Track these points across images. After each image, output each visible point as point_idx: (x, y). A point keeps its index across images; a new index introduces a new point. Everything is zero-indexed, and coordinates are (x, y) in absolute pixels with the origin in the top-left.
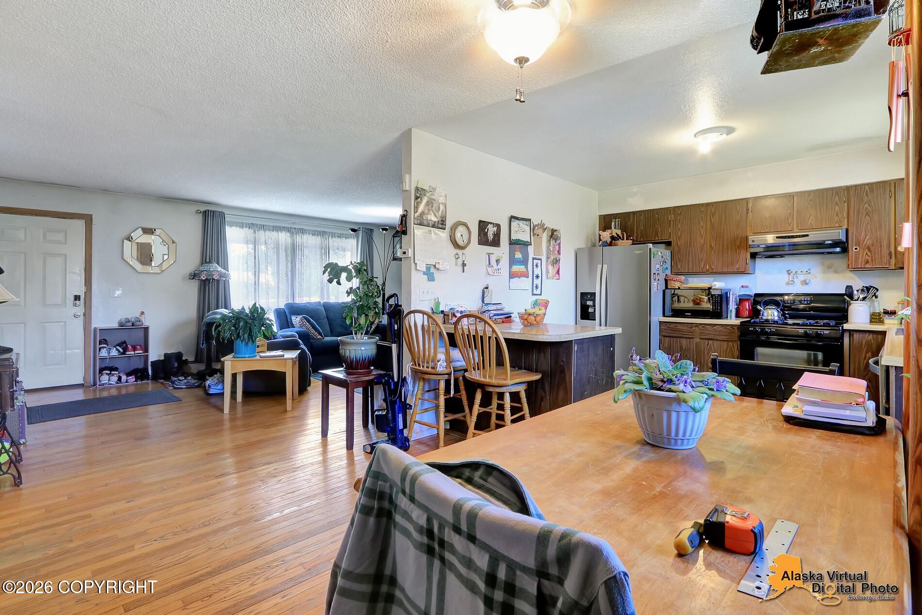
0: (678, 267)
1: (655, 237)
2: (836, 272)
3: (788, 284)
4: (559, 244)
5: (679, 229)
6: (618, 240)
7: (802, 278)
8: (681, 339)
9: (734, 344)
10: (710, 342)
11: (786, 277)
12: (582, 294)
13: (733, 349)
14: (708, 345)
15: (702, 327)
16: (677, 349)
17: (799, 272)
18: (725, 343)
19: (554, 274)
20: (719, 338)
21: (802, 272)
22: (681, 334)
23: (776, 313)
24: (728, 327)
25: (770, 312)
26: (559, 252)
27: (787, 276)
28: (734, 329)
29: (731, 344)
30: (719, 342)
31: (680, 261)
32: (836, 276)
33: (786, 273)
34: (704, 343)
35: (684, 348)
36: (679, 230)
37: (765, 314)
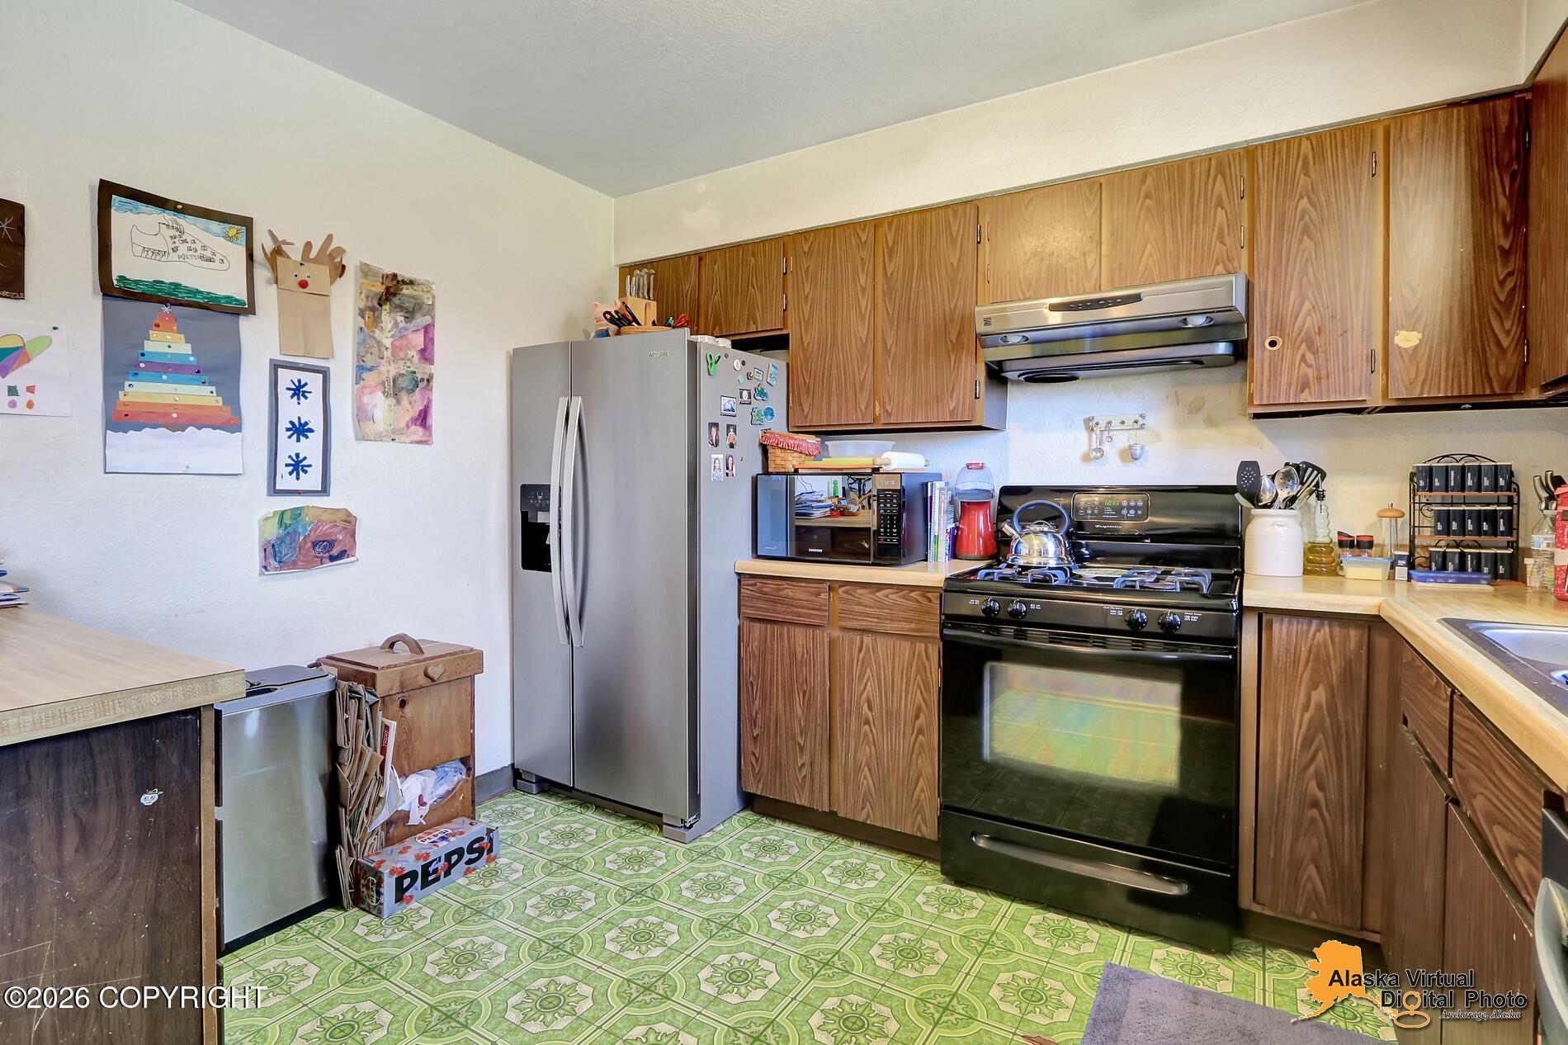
0: (803, 411)
1: (748, 324)
2: (1211, 422)
3: (1086, 458)
4: (428, 330)
5: (806, 297)
6: (630, 324)
7: (1122, 440)
8: (792, 629)
9: (930, 646)
10: (867, 639)
11: (1081, 440)
12: (524, 487)
13: (927, 663)
14: (860, 650)
15: (846, 592)
16: (782, 659)
17: (1115, 424)
18: (906, 645)
19: (403, 424)
20: (889, 627)
21: (1123, 423)
22: (792, 613)
23: (1051, 546)
24: (913, 594)
25: (1036, 542)
26: (426, 354)
27: (1084, 434)
28: (930, 600)
29: (921, 646)
30: (890, 641)
31: (808, 392)
32: (1212, 433)
33: (1083, 426)
34: (852, 642)
35: (799, 656)
36: (806, 301)
37: (1024, 550)
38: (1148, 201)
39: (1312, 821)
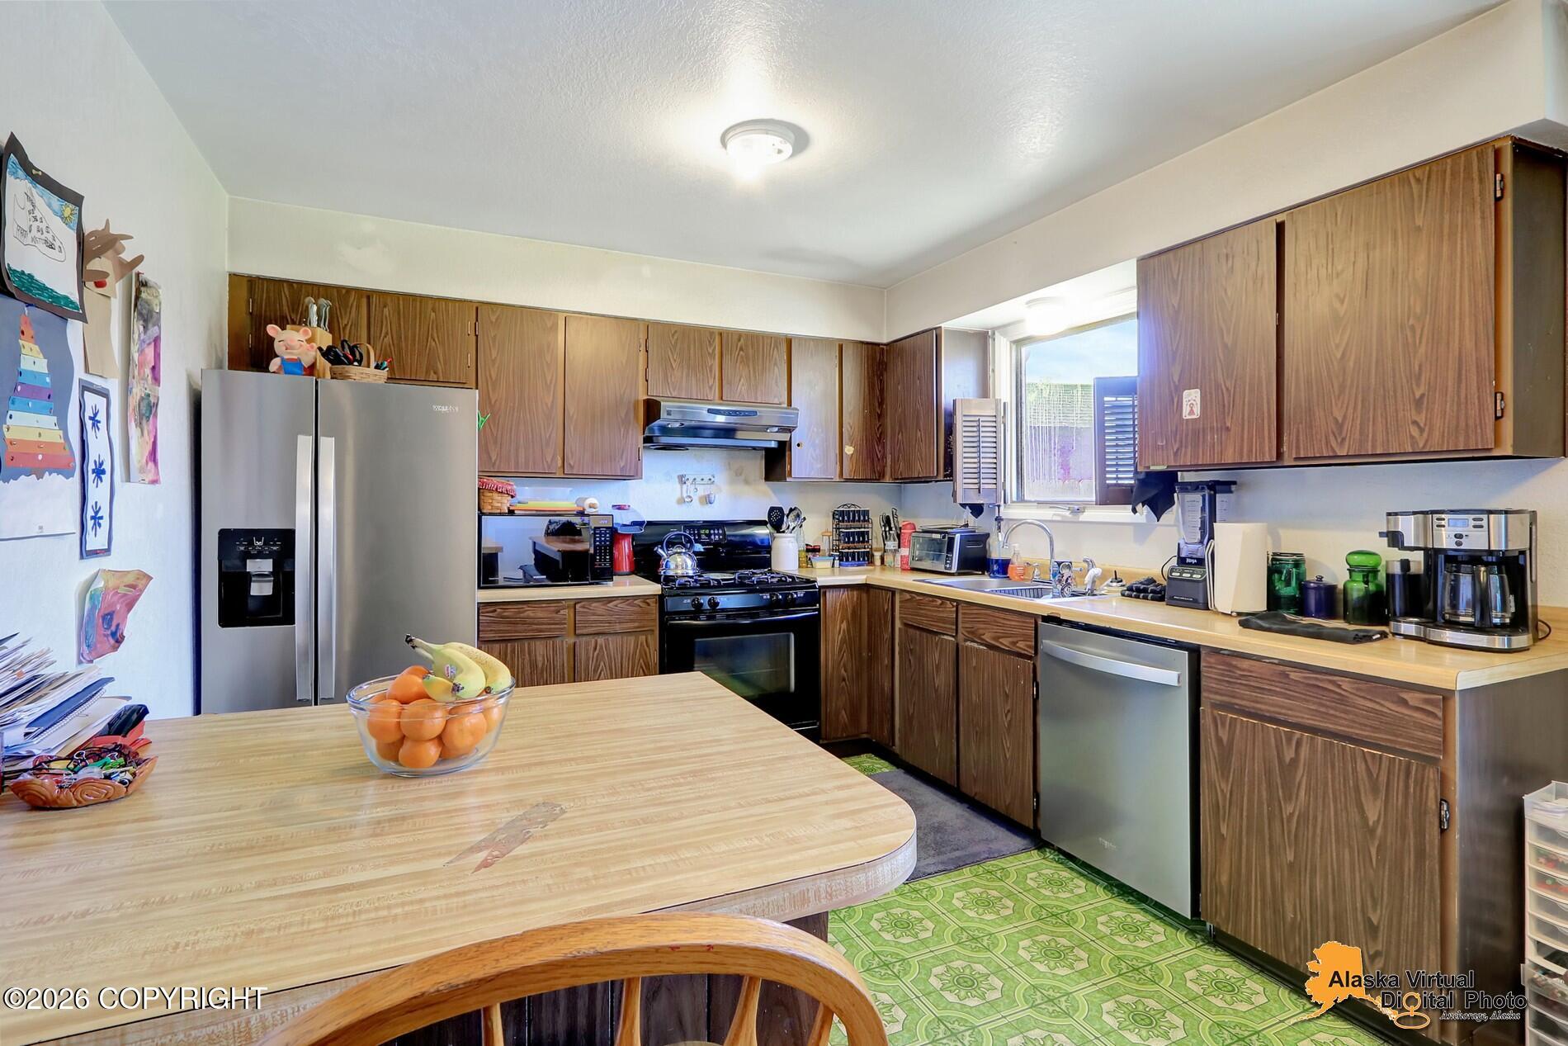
0: (491, 458)
1: (427, 372)
2: (747, 482)
3: (681, 501)
4: (157, 341)
6: (351, 363)
7: (702, 491)
8: (532, 643)
9: (649, 637)
10: (601, 640)
11: (675, 490)
12: (226, 536)
13: (647, 650)
14: (595, 649)
15: (583, 607)
16: (523, 669)
17: (698, 480)
18: (632, 639)
20: (618, 628)
21: (702, 480)
22: (533, 630)
23: (689, 562)
24: (635, 602)
25: (679, 560)
26: (156, 373)
27: (678, 486)
28: (649, 604)
29: (643, 638)
30: (619, 638)
32: (746, 488)
33: (677, 480)
34: (587, 644)
35: (540, 665)
37: (672, 566)
38: (741, 352)
39: (843, 687)
